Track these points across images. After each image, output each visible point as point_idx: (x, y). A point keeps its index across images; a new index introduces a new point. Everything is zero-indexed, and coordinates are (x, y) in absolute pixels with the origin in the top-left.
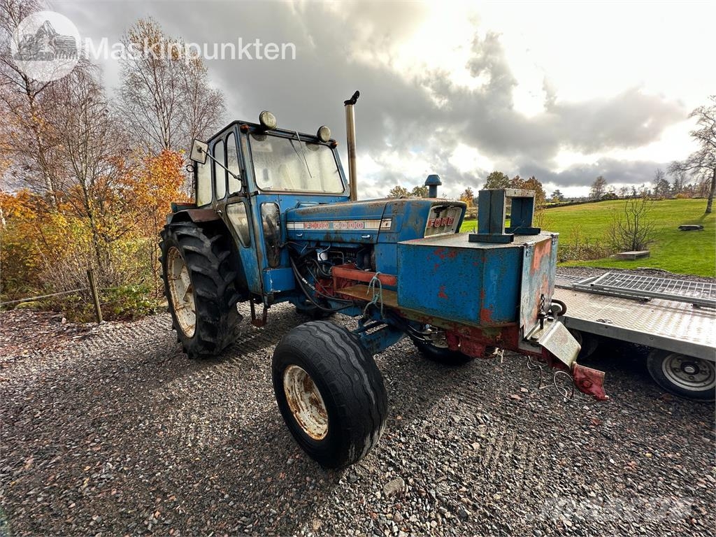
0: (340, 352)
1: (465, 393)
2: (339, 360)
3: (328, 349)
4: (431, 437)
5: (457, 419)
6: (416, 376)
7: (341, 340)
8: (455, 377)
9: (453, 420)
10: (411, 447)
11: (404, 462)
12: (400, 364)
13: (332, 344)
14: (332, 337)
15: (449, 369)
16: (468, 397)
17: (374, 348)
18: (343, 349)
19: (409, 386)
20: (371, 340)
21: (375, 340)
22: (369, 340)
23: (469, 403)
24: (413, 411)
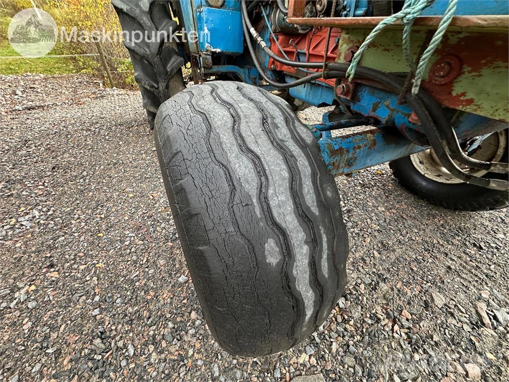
0: (242, 168)
1: (460, 258)
2: (233, 189)
3: (210, 150)
4: (388, 316)
5: (440, 300)
6: (381, 209)
7: (259, 130)
8: (442, 225)
9: (433, 300)
10: (352, 323)
11: (334, 347)
12: (363, 186)
13: (227, 138)
14: (236, 119)
15: (434, 212)
16: (464, 267)
17: (342, 164)
18: (256, 160)
19: (369, 220)
20: (341, 149)
21: (348, 151)
22: (336, 147)
23: (465, 279)
24: (368, 262)
